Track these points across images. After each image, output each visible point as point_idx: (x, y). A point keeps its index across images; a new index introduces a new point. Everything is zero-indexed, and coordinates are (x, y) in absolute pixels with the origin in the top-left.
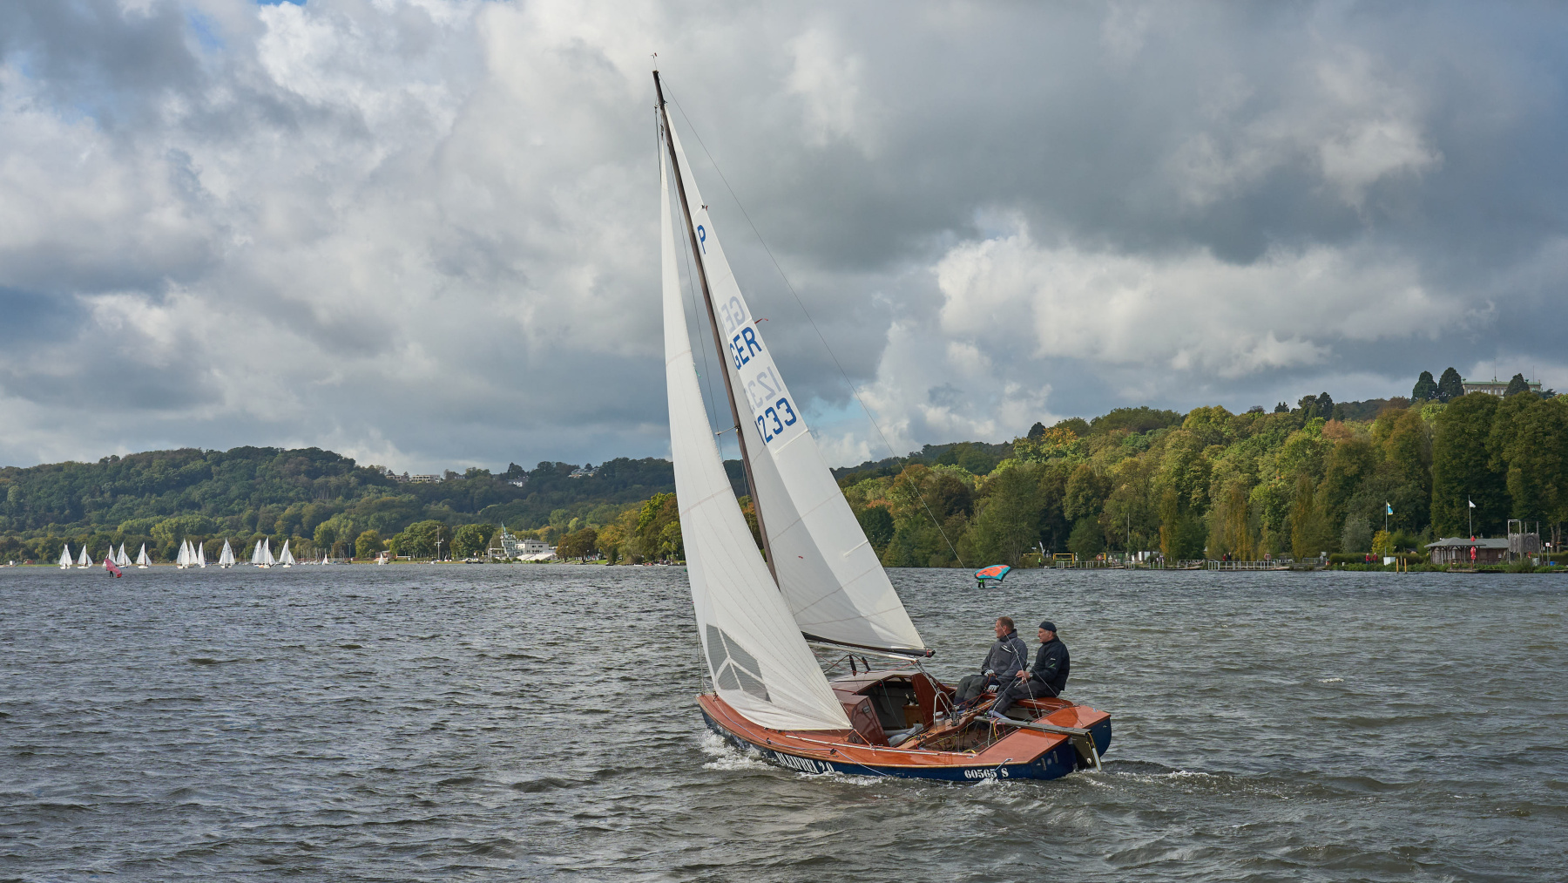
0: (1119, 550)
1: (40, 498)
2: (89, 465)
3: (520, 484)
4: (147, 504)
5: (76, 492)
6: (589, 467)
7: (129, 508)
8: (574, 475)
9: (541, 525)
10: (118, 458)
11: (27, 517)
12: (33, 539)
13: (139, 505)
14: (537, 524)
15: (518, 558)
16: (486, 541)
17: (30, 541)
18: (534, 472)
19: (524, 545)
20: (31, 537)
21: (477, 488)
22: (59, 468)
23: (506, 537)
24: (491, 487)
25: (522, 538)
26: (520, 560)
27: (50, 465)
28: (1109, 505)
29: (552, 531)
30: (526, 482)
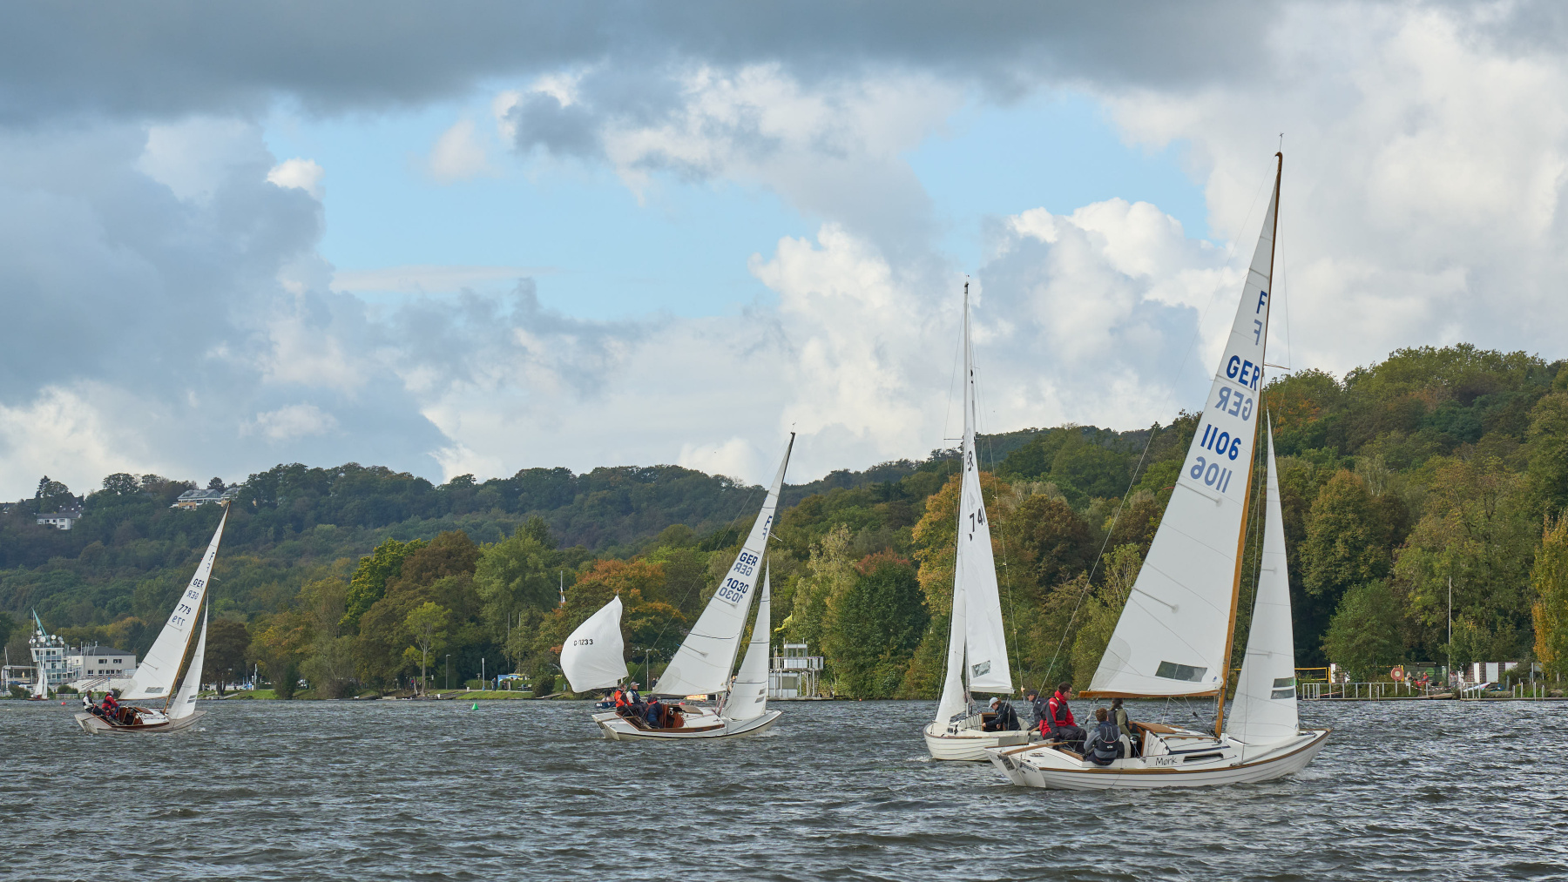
0: (1427, 660)
3: (65, 524)
6: (216, 485)
8: (184, 503)
9: (114, 612)
14: (105, 613)
15: (70, 685)
18: (94, 498)
19: (80, 658)
23: (43, 639)
25: (76, 643)
28: (1406, 561)
29: (137, 627)
30: (80, 520)
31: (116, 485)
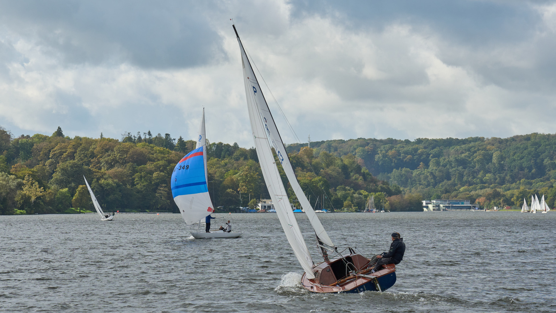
1: (514, 160)
2: (549, 135)
5: (539, 156)
11: (506, 175)
12: (510, 191)
17: (508, 192)
20: (509, 189)
22: (528, 138)
27: (522, 136)
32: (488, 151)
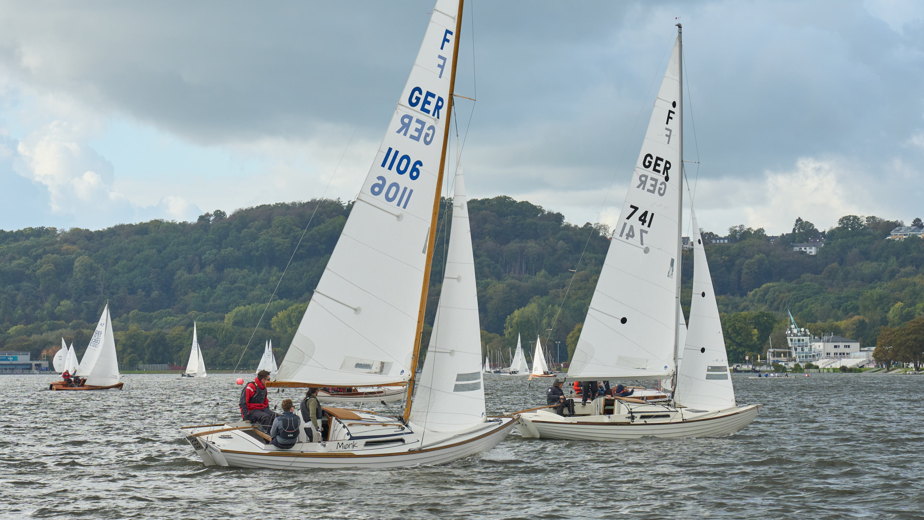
1: (117, 274)
2: (184, 224)
3: (812, 251)
4: (266, 282)
5: (166, 265)
6: (918, 223)
7: (240, 289)
8: (895, 236)
9: (846, 312)
10: (224, 214)
13: (254, 283)
14: (840, 313)
15: (814, 363)
16: (764, 338)
18: (832, 233)
19: (821, 344)
21: (747, 258)
22: (142, 230)
23: (795, 331)
24: (768, 255)
25: (818, 334)
26: (817, 367)
27: (131, 225)
29: (862, 323)
30: (823, 248)
31: (847, 224)
32: (63, 254)
